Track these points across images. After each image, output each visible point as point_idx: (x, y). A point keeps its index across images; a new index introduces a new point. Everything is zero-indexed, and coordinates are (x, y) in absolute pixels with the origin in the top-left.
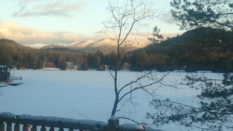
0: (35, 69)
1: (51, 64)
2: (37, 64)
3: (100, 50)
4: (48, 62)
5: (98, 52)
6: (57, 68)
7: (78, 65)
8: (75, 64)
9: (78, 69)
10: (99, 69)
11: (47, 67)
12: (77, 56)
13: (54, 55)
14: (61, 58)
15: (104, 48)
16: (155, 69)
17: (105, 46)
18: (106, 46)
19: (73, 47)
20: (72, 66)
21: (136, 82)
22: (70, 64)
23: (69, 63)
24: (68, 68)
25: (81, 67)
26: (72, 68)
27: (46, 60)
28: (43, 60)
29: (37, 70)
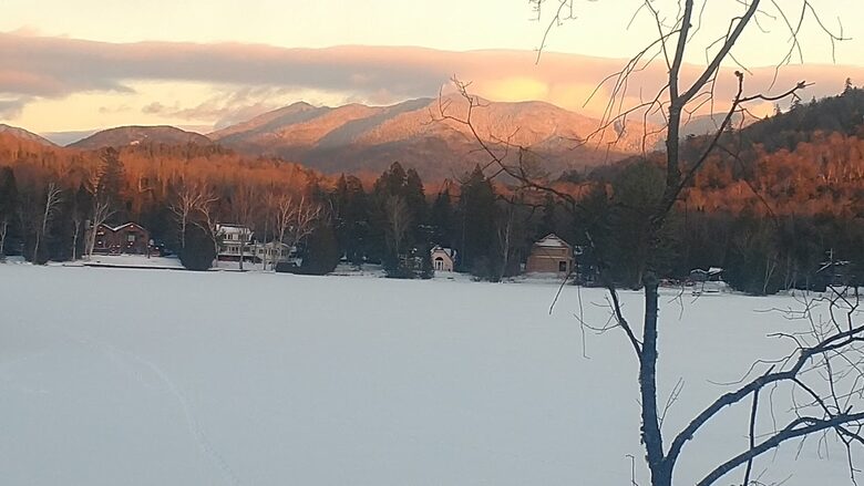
0: (42, 262)
1: (132, 233)
2: (53, 232)
3: (407, 162)
4: (114, 221)
5: (397, 169)
6: (162, 255)
7: (280, 245)
8: (261, 237)
9: (281, 268)
10: (396, 270)
11: (107, 252)
12: (277, 191)
13: (146, 181)
14: (188, 202)
15: (427, 152)
16: (714, 278)
17: (433, 142)
18: (441, 140)
19: (254, 140)
20: (247, 249)
21: (791, 375)
22: (235, 237)
23: (229, 230)
24: (221, 258)
25: (295, 255)
26: (245, 258)
27: (101, 209)
28: (87, 211)
29: (51, 264)
